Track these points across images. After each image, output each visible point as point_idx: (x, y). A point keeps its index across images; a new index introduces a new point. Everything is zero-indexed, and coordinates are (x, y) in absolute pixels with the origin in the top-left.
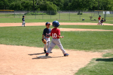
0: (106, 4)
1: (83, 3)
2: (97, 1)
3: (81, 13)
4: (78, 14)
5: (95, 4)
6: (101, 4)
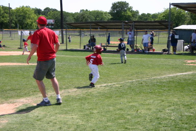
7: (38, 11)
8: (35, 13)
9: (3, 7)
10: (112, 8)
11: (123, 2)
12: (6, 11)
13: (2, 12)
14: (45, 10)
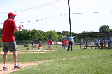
0: (51, 37)
1: (28, 35)
2: (42, 34)
3: (27, 45)
4: (24, 46)
5: (40, 36)
6: (46, 36)
7: (59, 33)
8: (57, 34)
9: (40, 31)
10: (100, 29)
11: (106, 26)
12: (42, 33)
13: (39, 34)
14: (63, 32)
